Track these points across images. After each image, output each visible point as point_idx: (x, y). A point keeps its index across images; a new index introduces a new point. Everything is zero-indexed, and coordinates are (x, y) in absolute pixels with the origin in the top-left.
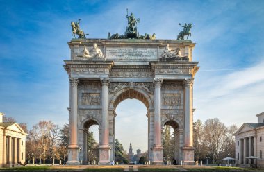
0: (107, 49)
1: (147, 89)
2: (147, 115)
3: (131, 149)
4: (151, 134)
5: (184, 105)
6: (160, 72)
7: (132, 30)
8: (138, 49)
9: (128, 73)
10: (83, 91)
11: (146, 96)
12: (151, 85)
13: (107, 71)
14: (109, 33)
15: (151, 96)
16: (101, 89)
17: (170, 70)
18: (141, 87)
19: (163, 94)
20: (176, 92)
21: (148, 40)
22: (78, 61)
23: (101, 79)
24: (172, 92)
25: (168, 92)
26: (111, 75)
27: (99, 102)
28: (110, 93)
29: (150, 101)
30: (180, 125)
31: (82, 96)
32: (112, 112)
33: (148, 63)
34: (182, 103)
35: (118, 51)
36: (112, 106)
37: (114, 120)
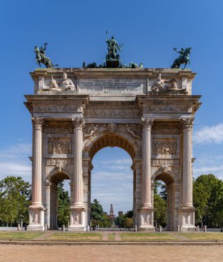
0: (81, 81)
1: (132, 132)
2: (132, 168)
3: (112, 211)
4: (137, 190)
5: (182, 151)
6: (150, 110)
7: (113, 57)
8: (121, 81)
9: (107, 112)
10: (50, 136)
11: (131, 141)
12: (139, 130)
13: (81, 109)
14: (84, 63)
15: (138, 142)
16: (73, 133)
17: (163, 108)
18: (124, 130)
19: (153, 138)
20: (170, 136)
21: (133, 69)
22: (43, 96)
23: (73, 119)
24: (165, 136)
25: (161, 136)
26: (85, 114)
27: (71, 151)
29: (136, 149)
30: (175, 179)
31: (49, 142)
32: (87, 163)
33: (133, 99)
34: (178, 151)
35: (94, 83)
36: (87, 154)
37: (89, 173)
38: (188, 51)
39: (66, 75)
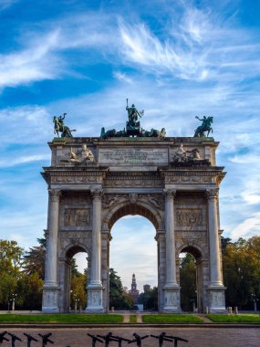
0: (100, 150)
1: (155, 202)
2: (156, 238)
3: (134, 285)
4: (161, 266)
5: (207, 225)
6: (172, 181)
7: (133, 125)
8: (142, 151)
9: (128, 182)
10: (66, 207)
11: (154, 212)
12: (161, 198)
13: (100, 180)
14: (103, 129)
15: (161, 213)
16: (92, 204)
17: (186, 178)
18: (146, 201)
19: (176, 209)
20: (195, 207)
21: (154, 139)
22: (61, 168)
23: (92, 191)
24: (190, 207)
25: (185, 207)
26: (105, 185)
27: (88, 221)
28: (103, 208)
29: (159, 220)
30: (203, 254)
31: (65, 213)
32: (106, 236)
33: (155, 169)
34: (204, 223)
35: (114, 152)
36: (106, 226)
37: (108, 245)
38: (210, 119)
39: (85, 146)
